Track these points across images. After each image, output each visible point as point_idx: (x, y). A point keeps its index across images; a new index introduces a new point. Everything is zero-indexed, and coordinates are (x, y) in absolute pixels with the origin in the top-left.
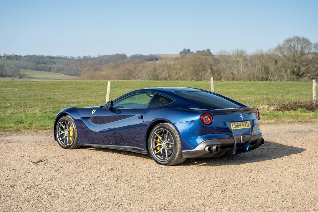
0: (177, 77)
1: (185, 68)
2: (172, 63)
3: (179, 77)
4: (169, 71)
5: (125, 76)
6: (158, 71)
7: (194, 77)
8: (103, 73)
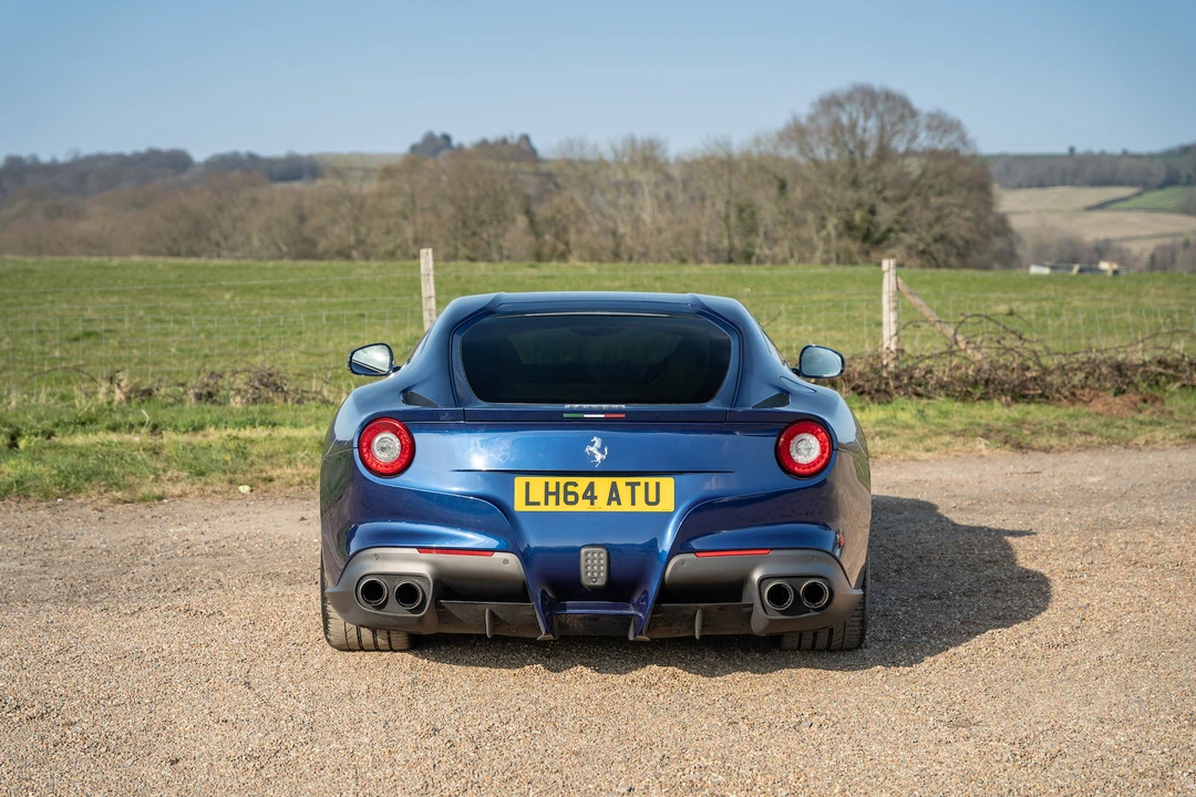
0: (390, 246)
1: (423, 210)
2: (371, 187)
3: (400, 247)
4: (356, 219)
5: (175, 241)
6: (313, 222)
7: (459, 244)
8: (85, 227)
